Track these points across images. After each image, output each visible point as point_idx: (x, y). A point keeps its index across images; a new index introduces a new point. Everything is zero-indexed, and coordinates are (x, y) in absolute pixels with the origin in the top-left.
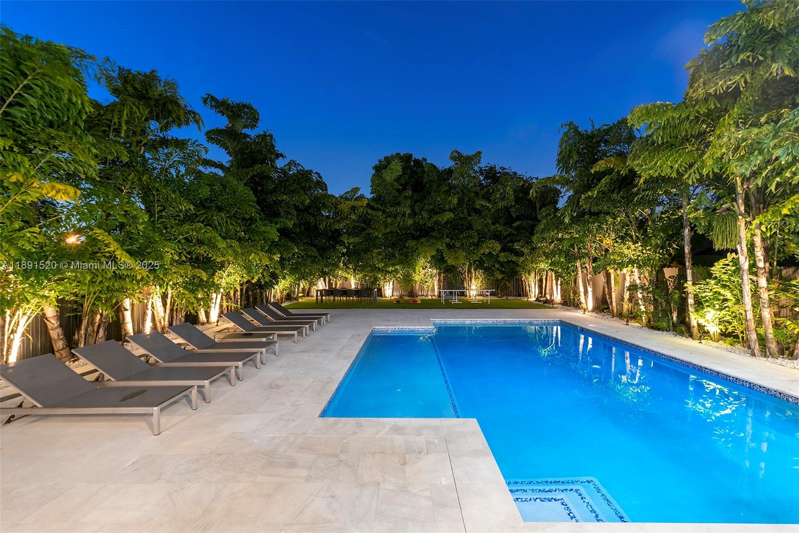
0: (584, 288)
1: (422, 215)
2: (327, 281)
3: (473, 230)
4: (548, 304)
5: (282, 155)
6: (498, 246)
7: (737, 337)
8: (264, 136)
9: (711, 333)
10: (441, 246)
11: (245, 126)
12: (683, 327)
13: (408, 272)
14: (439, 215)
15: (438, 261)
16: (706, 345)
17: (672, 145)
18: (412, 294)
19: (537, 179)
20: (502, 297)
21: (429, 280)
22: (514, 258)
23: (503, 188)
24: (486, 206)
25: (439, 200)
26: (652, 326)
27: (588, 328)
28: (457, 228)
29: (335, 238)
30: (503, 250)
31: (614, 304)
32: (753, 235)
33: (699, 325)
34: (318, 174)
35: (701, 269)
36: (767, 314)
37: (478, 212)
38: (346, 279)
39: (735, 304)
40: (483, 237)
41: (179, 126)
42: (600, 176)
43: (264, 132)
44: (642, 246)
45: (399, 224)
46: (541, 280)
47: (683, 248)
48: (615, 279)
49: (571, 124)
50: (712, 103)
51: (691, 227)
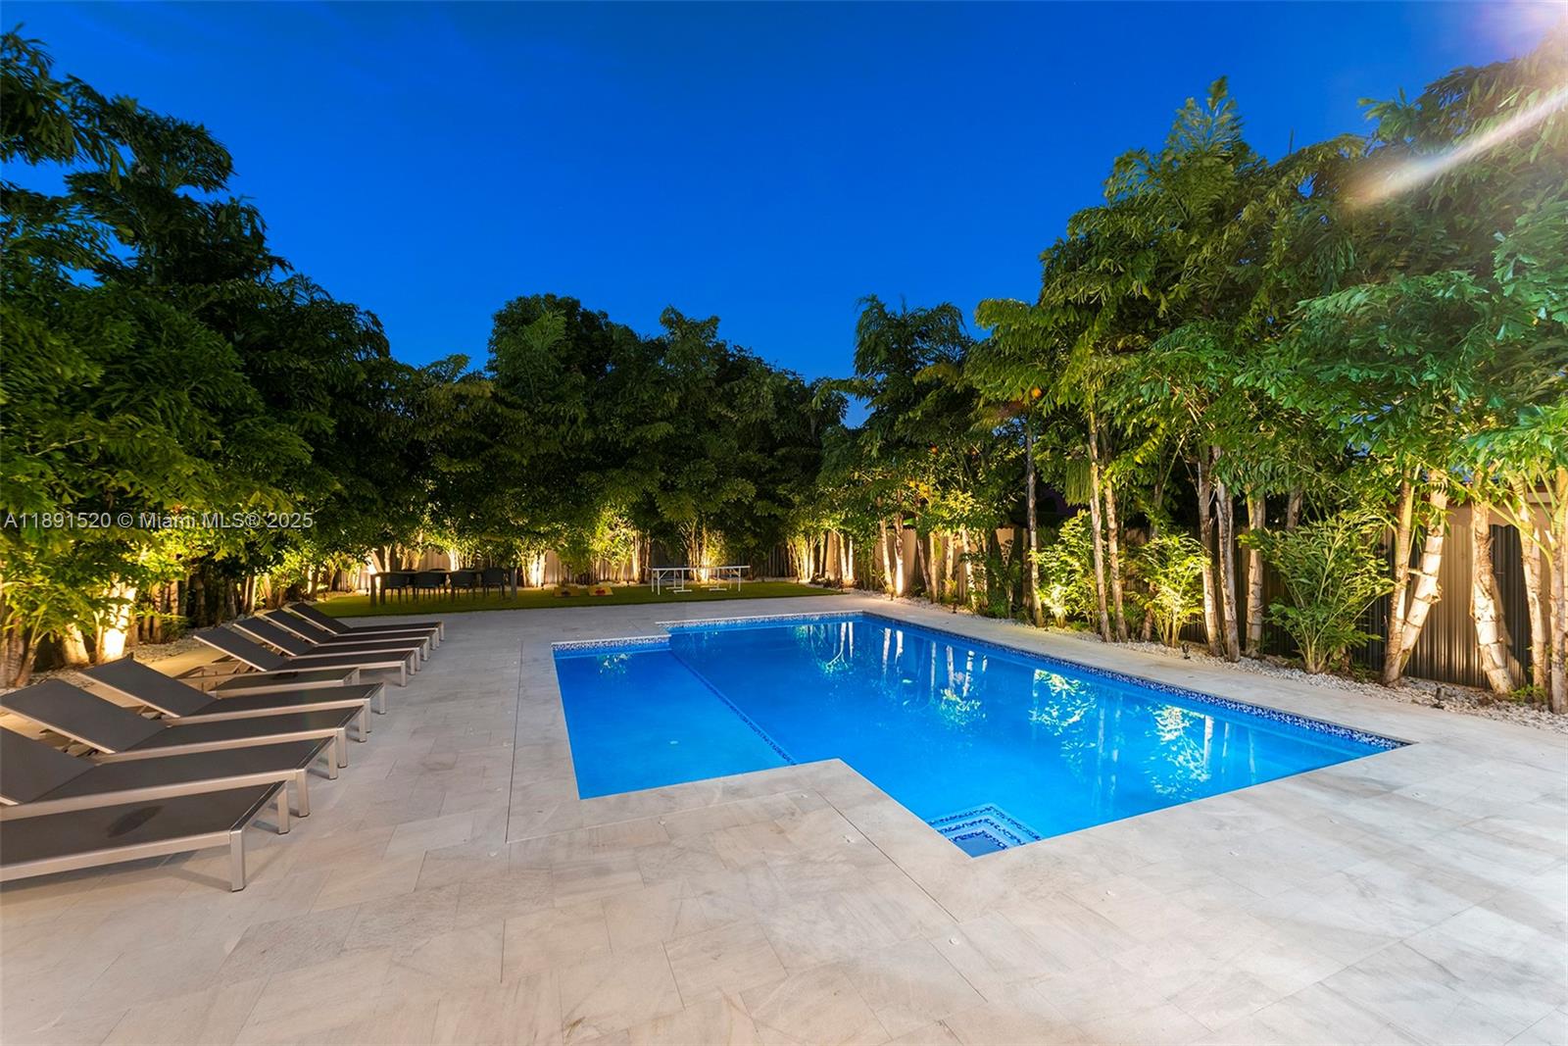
0: (890, 560)
1: (611, 424)
2: (387, 556)
3: (706, 458)
4: (834, 587)
5: (281, 263)
6: (751, 489)
7: (1084, 619)
8: (233, 211)
9: (1057, 616)
10: (653, 488)
11: (189, 180)
12: (1023, 611)
13: (580, 535)
14: (647, 427)
15: (644, 515)
16: (1053, 633)
17: (1020, 359)
18: (587, 578)
19: (794, 374)
20: (754, 578)
21: (622, 551)
22: (779, 512)
23: (755, 387)
24: (726, 416)
25: (646, 398)
26: (987, 612)
27: (909, 621)
28: (677, 453)
29: (416, 459)
30: (759, 496)
31: (934, 583)
32: (1105, 487)
33: (1043, 605)
34: (374, 316)
35: (1044, 530)
36: (1117, 588)
37: (713, 425)
38: (440, 550)
39: (1083, 576)
40: (725, 473)
41: (35, 158)
42: (922, 390)
43: (232, 199)
44: (972, 496)
45: (564, 438)
46: (817, 549)
47: (1024, 501)
48: (935, 546)
49: (874, 299)
50: (1072, 315)
51: (1036, 473)
